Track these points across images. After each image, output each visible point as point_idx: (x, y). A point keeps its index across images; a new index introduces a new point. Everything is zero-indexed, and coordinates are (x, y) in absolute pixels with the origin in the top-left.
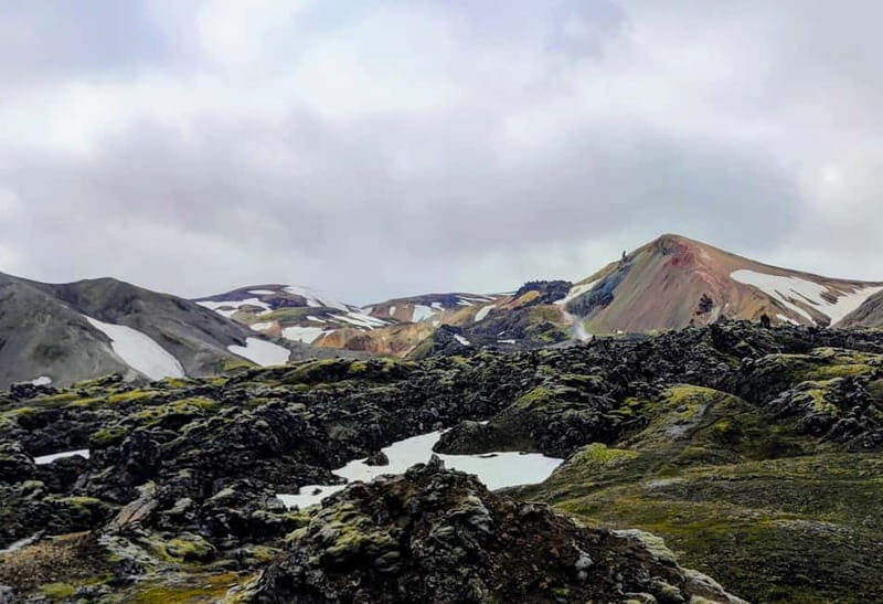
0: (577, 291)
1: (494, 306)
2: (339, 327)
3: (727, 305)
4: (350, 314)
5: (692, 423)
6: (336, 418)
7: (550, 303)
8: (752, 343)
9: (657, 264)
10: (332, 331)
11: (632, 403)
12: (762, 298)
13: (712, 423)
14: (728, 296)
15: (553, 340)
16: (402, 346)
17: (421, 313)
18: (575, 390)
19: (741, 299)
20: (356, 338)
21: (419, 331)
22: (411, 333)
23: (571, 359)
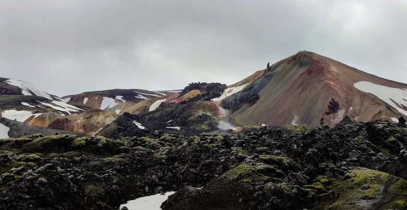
0: (229, 92)
1: (164, 100)
2: (45, 111)
3: (351, 108)
4: (54, 102)
5: (376, 198)
6: (90, 179)
7: (209, 100)
8: (400, 139)
9: (295, 72)
10: (40, 114)
11: (323, 180)
12: (379, 104)
13: (392, 200)
14: (351, 101)
15: (210, 128)
16: (93, 128)
17: (107, 103)
18: (272, 167)
19: (362, 104)
20: (58, 120)
21: (106, 117)
22: (100, 118)
23: (253, 143)
